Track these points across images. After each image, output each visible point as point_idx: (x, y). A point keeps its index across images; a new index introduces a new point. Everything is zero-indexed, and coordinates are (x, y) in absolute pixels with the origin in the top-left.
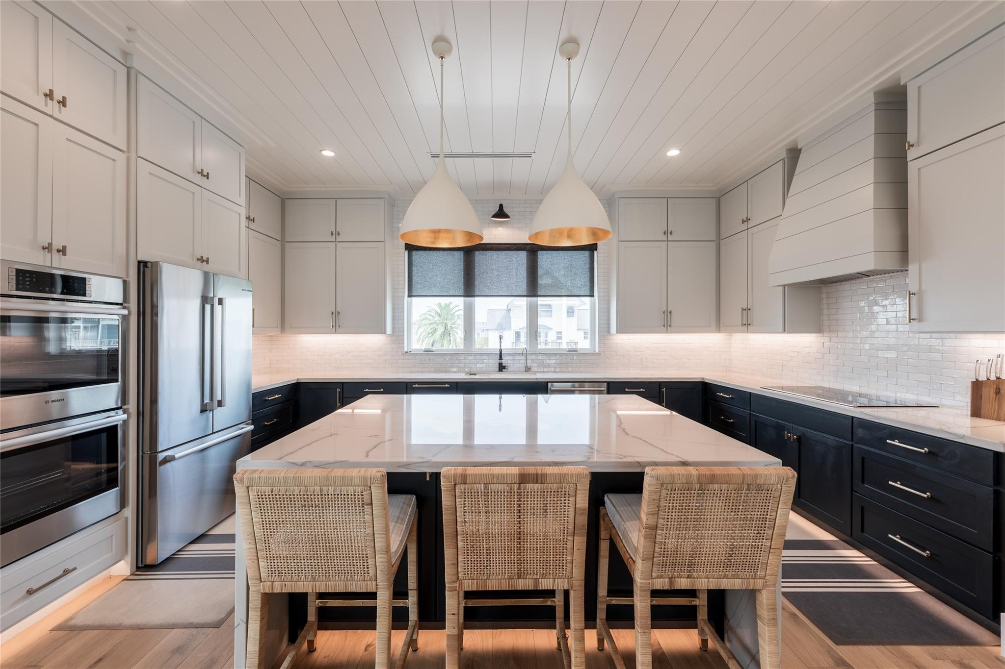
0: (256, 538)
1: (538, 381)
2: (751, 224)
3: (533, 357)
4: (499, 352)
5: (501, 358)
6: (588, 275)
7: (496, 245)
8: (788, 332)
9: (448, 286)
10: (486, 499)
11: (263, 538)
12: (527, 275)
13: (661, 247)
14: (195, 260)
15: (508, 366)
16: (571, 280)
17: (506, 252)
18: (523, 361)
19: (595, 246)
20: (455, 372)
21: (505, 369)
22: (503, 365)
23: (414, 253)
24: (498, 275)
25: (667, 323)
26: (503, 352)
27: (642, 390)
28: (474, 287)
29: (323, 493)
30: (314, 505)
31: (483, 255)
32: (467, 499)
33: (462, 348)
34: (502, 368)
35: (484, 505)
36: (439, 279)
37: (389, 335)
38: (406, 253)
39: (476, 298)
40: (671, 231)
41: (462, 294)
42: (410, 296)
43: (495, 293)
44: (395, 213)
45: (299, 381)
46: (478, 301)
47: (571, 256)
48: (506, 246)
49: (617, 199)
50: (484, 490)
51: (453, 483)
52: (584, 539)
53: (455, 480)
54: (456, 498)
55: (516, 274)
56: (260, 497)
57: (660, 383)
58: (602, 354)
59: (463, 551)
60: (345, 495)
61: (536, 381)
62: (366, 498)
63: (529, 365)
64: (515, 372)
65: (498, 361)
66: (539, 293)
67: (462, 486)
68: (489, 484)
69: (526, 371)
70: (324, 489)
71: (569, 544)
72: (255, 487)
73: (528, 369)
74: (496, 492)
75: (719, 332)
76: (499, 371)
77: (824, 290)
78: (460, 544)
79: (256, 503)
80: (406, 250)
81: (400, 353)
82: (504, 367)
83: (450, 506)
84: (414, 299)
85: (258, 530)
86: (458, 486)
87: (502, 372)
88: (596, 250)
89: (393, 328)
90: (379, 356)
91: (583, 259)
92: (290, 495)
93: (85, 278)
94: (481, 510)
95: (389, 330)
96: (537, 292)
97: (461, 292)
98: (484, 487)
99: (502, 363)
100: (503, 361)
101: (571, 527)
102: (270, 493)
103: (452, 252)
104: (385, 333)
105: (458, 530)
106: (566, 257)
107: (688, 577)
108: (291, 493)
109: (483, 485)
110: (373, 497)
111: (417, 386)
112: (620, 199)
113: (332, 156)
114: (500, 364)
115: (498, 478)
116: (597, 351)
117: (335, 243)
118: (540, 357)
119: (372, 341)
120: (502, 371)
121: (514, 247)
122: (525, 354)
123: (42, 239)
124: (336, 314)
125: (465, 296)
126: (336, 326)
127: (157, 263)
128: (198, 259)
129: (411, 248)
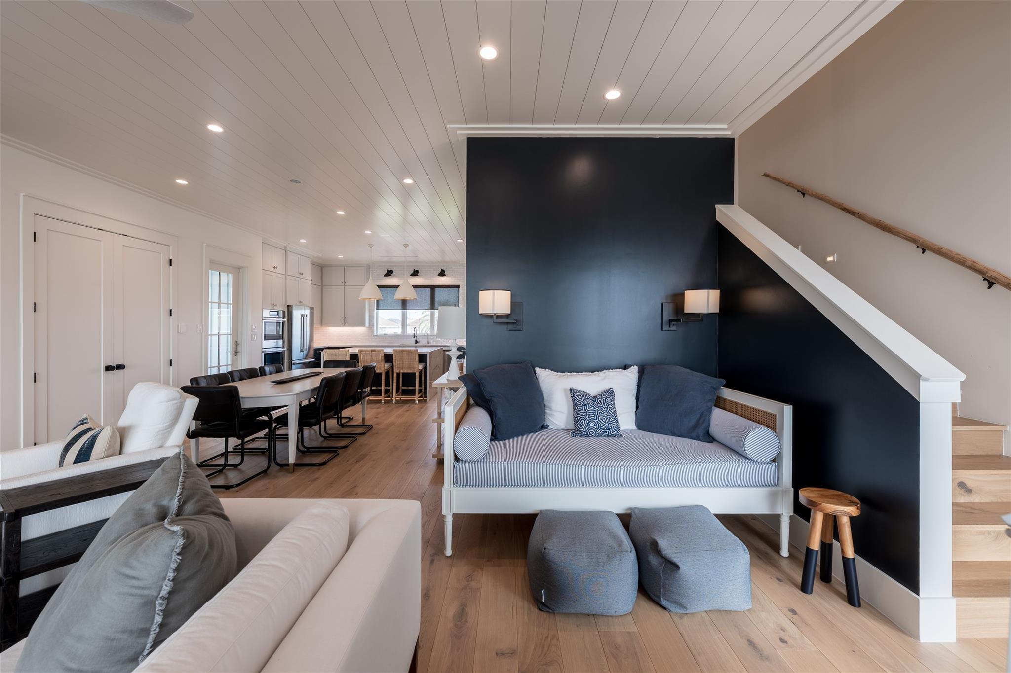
3: (432, 337)
4: (413, 335)
6: (457, 299)
12: (430, 299)
15: (419, 341)
18: (427, 339)
19: (459, 286)
28: (406, 305)
33: (401, 333)
36: (390, 301)
37: (367, 327)
39: (408, 310)
42: (377, 309)
43: (416, 308)
44: (368, 272)
48: (420, 286)
65: (415, 339)
73: (428, 343)
84: (379, 310)
88: (459, 288)
89: (369, 324)
90: (363, 337)
95: (367, 324)
97: (401, 308)
99: (417, 340)
104: (365, 326)
106: (447, 290)
117: (343, 286)
118: (435, 337)
119: (360, 330)
120: (417, 343)
121: (424, 287)
122: (427, 336)
123: (273, 302)
124: (344, 318)
125: (402, 309)
126: (344, 323)
127: (292, 305)
128: (300, 302)
129: (379, 287)
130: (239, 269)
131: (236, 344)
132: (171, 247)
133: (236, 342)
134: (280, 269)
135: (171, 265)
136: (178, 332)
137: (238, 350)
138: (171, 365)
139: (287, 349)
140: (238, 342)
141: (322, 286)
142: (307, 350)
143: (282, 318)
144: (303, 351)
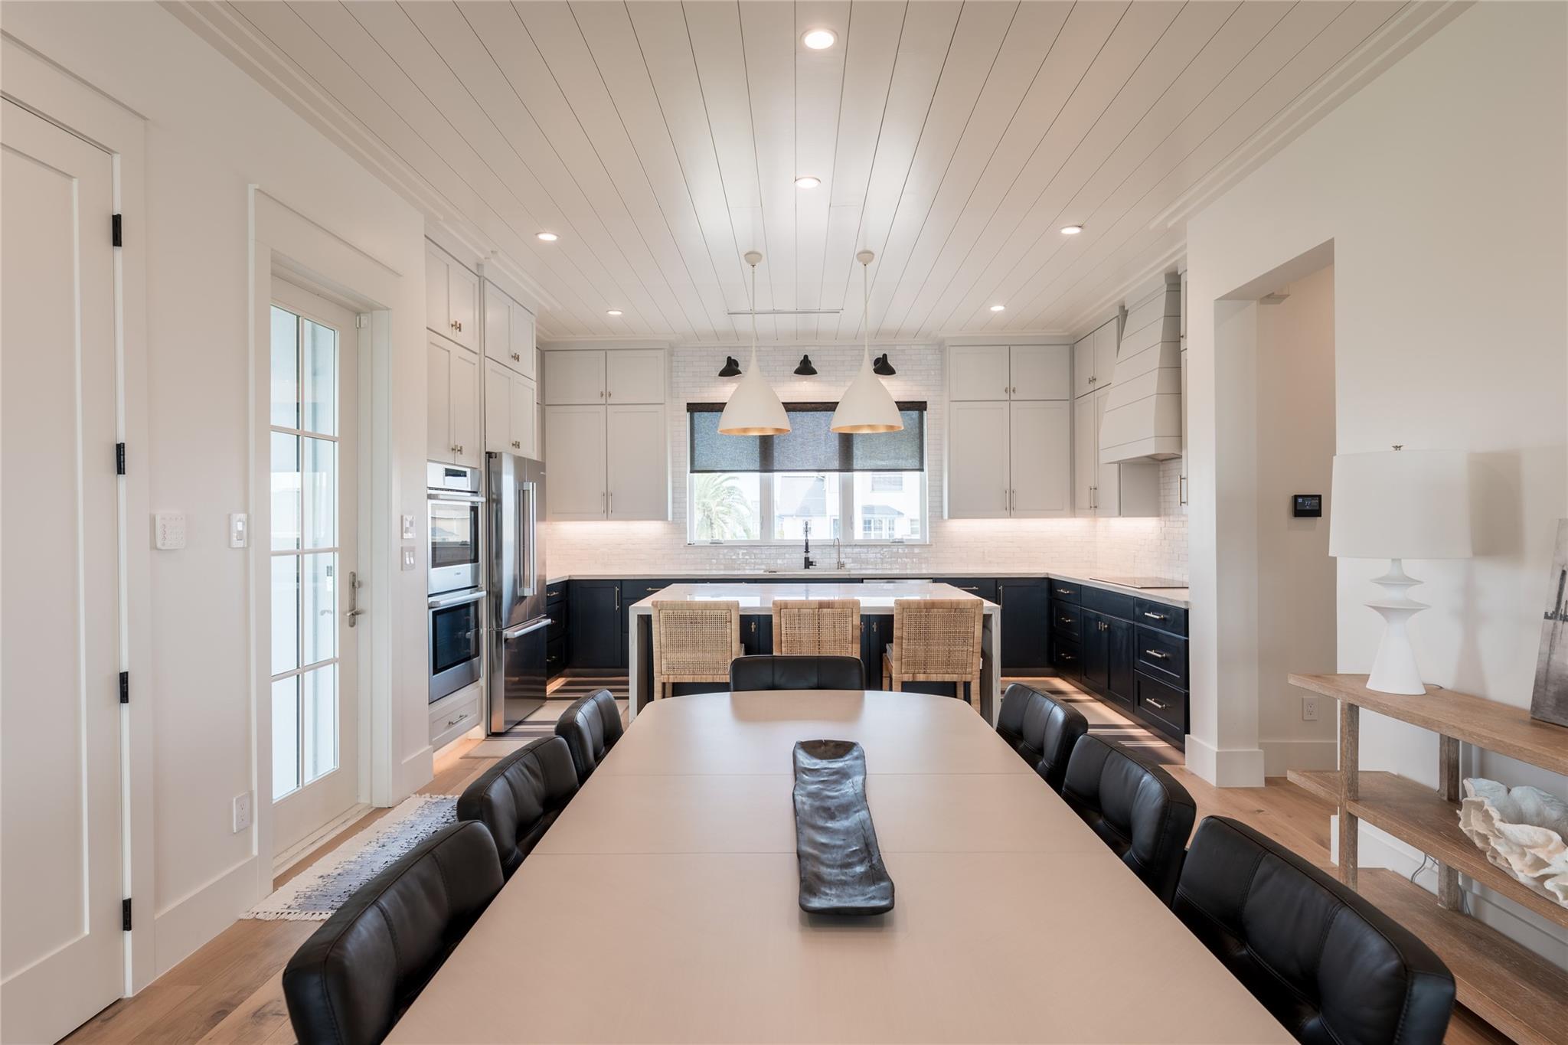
0: (662, 644)
1: (852, 577)
2: (1098, 384)
3: (849, 550)
4: (805, 544)
5: (807, 551)
6: (917, 441)
7: (800, 405)
8: (1123, 517)
9: (739, 458)
10: (799, 619)
12: (839, 443)
13: (1002, 408)
14: (511, 445)
15: (816, 562)
16: (895, 449)
17: (812, 413)
18: (835, 555)
19: (924, 404)
20: (751, 569)
21: (813, 566)
22: (811, 560)
23: (697, 415)
24: (803, 444)
25: (1010, 508)
26: (809, 544)
27: (974, 588)
28: (773, 459)
30: (697, 622)
32: (788, 619)
33: (759, 538)
34: (808, 563)
35: (797, 623)
36: (730, 449)
37: (671, 523)
38: (688, 414)
39: (775, 474)
40: (1014, 388)
41: (758, 469)
42: (692, 471)
43: (799, 466)
44: (675, 364)
45: (571, 578)
46: (777, 477)
48: (813, 405)
49: (948, 349)
51: (779, 609)
52: (859, 646)
53: (780, 606)
54: (781, 618)
55: (825, 441)
57: (996, 579)
58: (934, 546)
60: (716, 615)
61: (848, 577)
62: (728, 618)
63: (842, 560)
64: (825, 570)
65: (804, 555)
66: (855, 467)
67: (785, 610)
68: (801, 609)
69: (838, 568)
70: (703, 612)
71: (850, 649)
72: (664, 610)
73: (840, 565)
74: (805, 614)
75: (1075, 517)
76: (805, 568)
77: (1161, 468)
79: (664, 620)
80: (688, 411)
81: (685, 546)
82: (811, 563)
83: (778, 623)
84: (697, 475)
87: (811, 568)
88: (926, 410)
89: (675, 512)
90: (656, 549)
91: (910, 421)
92: (684, 616)
93: (466, 471)
94: (796, 626)
95: (671, 516)
96: (852, 464)
97: (757, 466)
99: (808, 558)
100: (809, 555)
101: (850, 637)
102: (672, 614)
104: (666, 520)
107: (924, 673)
108: (684, 614)
110: (732, 617)
112: (952, 348)
113: (617, 317)
114: (807, 559)
116: (928, 543)
117: (605, 406)
118: (856, 550)
119: (648, 530)
120: (808, 568)
121: (823, 407)
122: (837, 546)
123: (452, 442)
124: (607, 495)
125: (761, 471)
126: (608, 511)
127: (501, 453)
128: (513, 445)
129: (693, 408)
130: (358, 314)
131: (354, 583)
132: (117, 159)
133: (354, 575)
134: (468, 337)
135: (117, 241)
136: (154, 547)
137: (360, 606)
138: (124, 697)
139: (489, 593)
140: (359, 578)
141: (543, 405)
142: (535, 593)
143: (474, 492)
144: (526, 597)
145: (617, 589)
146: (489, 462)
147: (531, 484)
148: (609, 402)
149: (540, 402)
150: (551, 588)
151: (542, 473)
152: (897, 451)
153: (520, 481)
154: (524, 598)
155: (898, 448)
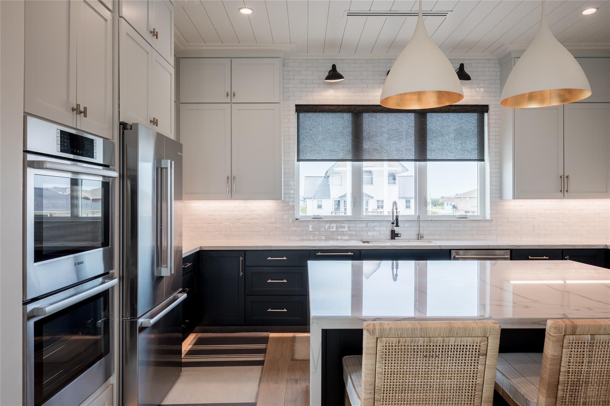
0: (376, 388)
1: (442, 248)
3: (425, 224)
4: (395, 219)
9: (336, 150)
10: (590, 350)
11: (383, 388)
14: (149, 122)
15: (401, 234)
16: (461, 144)
18: (415, 229)
19: (486, 107)
20: (347, 240)
21: (398, 236)
22: (397, 232)
23: (302, 115)
24: (388, 139)
25: (564, 189)
27: (545, 257)
28: (363, 151)
29: (444, 344)
30: (434, 356)
31: (373, 117)
32: (573, 350)
33: (351, 214)
34: (394, 235)
35: (588, 356)
36: (328, 143)
38: (296, 115)
39: (364, 163)
41: (351, 159)
42: (299, 160)
44: (286, 73)
45: (201, 249)
46: (366, 166)
47: (461, 119)
49: (513, 60)
50: (591, 340)
51: (563, 334)
53: (565, 331)
54: (562, 348)
56: (388, 348)
57: (563, 251)
58: (495, 221)
59: (562, 401)
60: (464, 346)
62: (483, 348)
63: (421, 232)
64: (409, 240)
65: (392, 228)
67: (571, 337)
68: (595, 335)
69: (418, 239)
70: (446, 340)
72: (384, 339)
73: (420, 237)
74: (601, 343)
76: (392, 239)
78: (560, 393)
79: (383, 353)
80: (296, 112)
81: (291, 221)
83: (557, 356)
84: (303, 163)
85: (379, 380)
86: (567, 336)
87: (395, 240)
88: (487, 112)
89: (285, 194)
90: (270, 223)
91: (473, 122)
92: (415, 346)
93: (93, 140)
94: (585, 360)
95: (283, 196)
96: (426, 155)
97: (350, 157)
98: (591, 337)
99: (395, 231)
102: (397, 344)
103: (341, 114)
104: (280, 199)
105: (560, 379)
106: (456, 119)
108: (416, 344)
109: (589, 336)
110: (488, 347)
111: (320, 254)
112: (516, 59)
113: (248, 15)
114: (393, 232)
115: (605, 329)
116: (489, 218)
117: (230, 105)
118: (432, 224)
119: (265, 207)
123: (73, 101)
124: (231, 179)
125: (353, 161)
126: (232, 192)
127: (137, 125)
128: (151, 121)
129: (301, 109)
139: (122, 280)
141: (178, 102)
142: (173, 272)
143: (105, 166)
144: (163, 276)
145: (241, 258)
146: (123, 134)
147: (169, 161)
148: (234, 101)
149: (175, 101)
150: (186, 260)
151: (179, 153)
152: (463, 145)
153: (158, 159)
154: (162, 278)
155: (465, 143)
